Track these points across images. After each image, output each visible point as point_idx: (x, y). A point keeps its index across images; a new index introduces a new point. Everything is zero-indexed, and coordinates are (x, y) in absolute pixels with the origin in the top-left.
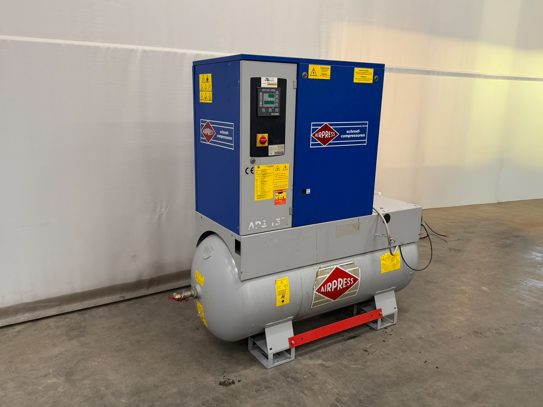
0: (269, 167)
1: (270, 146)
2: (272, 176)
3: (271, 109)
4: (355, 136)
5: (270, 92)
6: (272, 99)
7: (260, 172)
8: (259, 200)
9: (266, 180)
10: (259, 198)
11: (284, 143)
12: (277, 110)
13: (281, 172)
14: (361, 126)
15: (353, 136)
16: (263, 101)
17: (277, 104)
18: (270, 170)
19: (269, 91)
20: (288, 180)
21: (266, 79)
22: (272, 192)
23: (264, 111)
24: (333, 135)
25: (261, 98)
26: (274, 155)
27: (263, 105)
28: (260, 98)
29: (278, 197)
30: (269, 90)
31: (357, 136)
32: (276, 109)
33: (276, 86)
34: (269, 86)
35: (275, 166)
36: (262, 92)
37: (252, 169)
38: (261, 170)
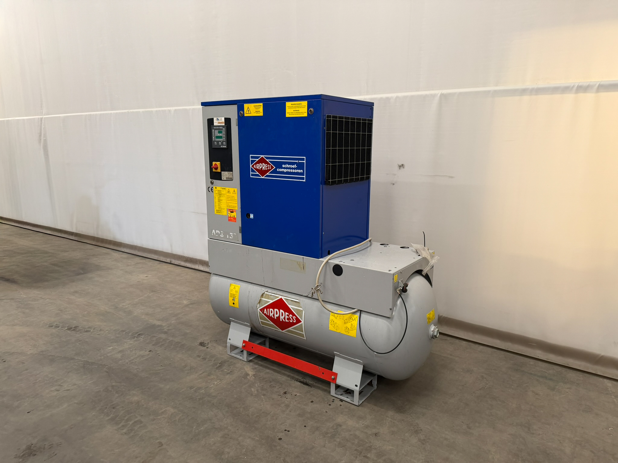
0: (223, 189)
1: (222, 172)
2: (225, 197)
3: (220, 142)
5: (219, 129)
6: (220, 135)
7: (217, 192)
9: (221, 199)
10: (218, 212)
11: (232, 171)
12: (224, 143)
13: (231, 194)
16: (215, 136)
17: (224, 138)
18: (224, 192)
20: (237, 202)
21: (216, 119)
22: (226, 209)
23: (216, 144)
24: (270, 167)
25: (213, 134)
26: (226, 180)
27: (215, 139)
29: (231, 215)
30: (218, 127)
33: (224, 124)
34: (219, 124)
35: (227, 189)
36: (214, 129)
37: (212, 189)
38: (218, 191)
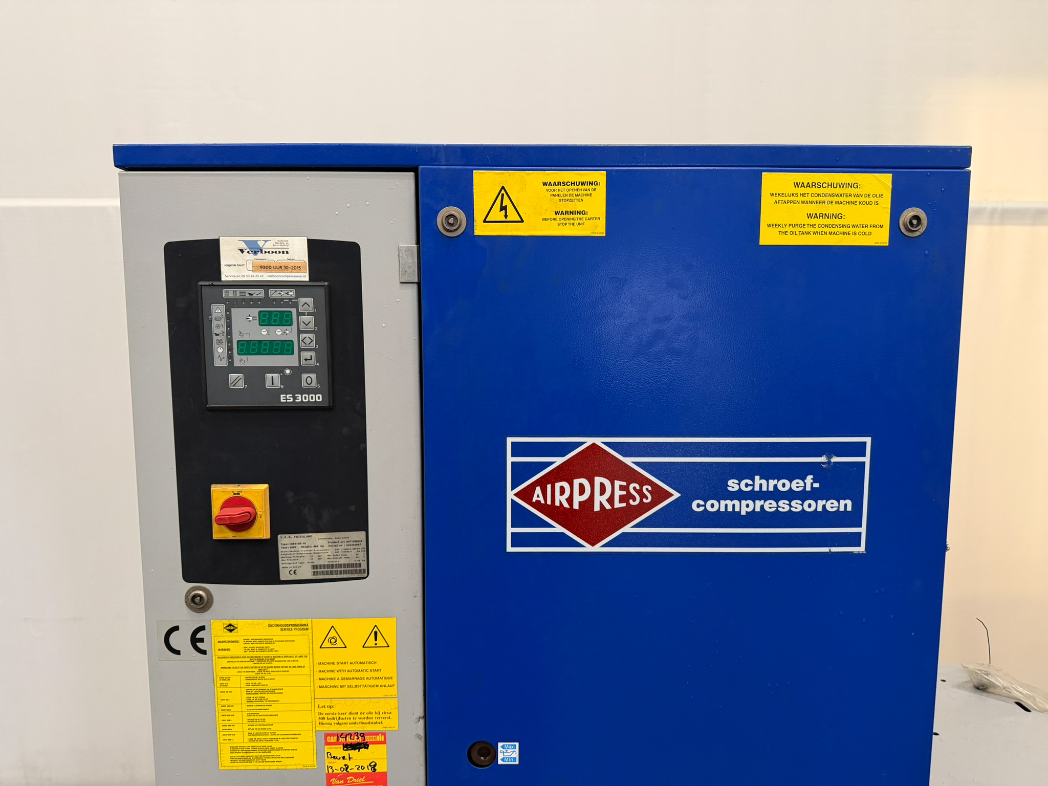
0: (284, 628)
1: (284, 541)
2: (306, 671)
3: (276, 376)
4: (784, 506)
5: (267, 301)
6: (278, 333)
7: (237, 650)
8: (241, 766)
9: (271, 684)
10: (244, 760)
12: (310, 379)
13: (355, 652)
14: (823, 459)
15: (770, 506)
16: (230, 341)
17: (305, 354)
18: (294, 644)
19: (262, 296)
20: (393, 691)
21: (243, 246)
22: (309, 737)
23: (241, 385)
24: (642, 496)
25: (218, 327)
26: (310, 576)
27: (230, 357)
28: (215, 330)
29: (347, 762)
30: (259, 293)
31: (797, 506)
32: (304, 376)
33: (304, 277)
34: (266, 276)
35: (320, 627)
36: (220, 300)
37: (199, 636)
38: (246, 641)
